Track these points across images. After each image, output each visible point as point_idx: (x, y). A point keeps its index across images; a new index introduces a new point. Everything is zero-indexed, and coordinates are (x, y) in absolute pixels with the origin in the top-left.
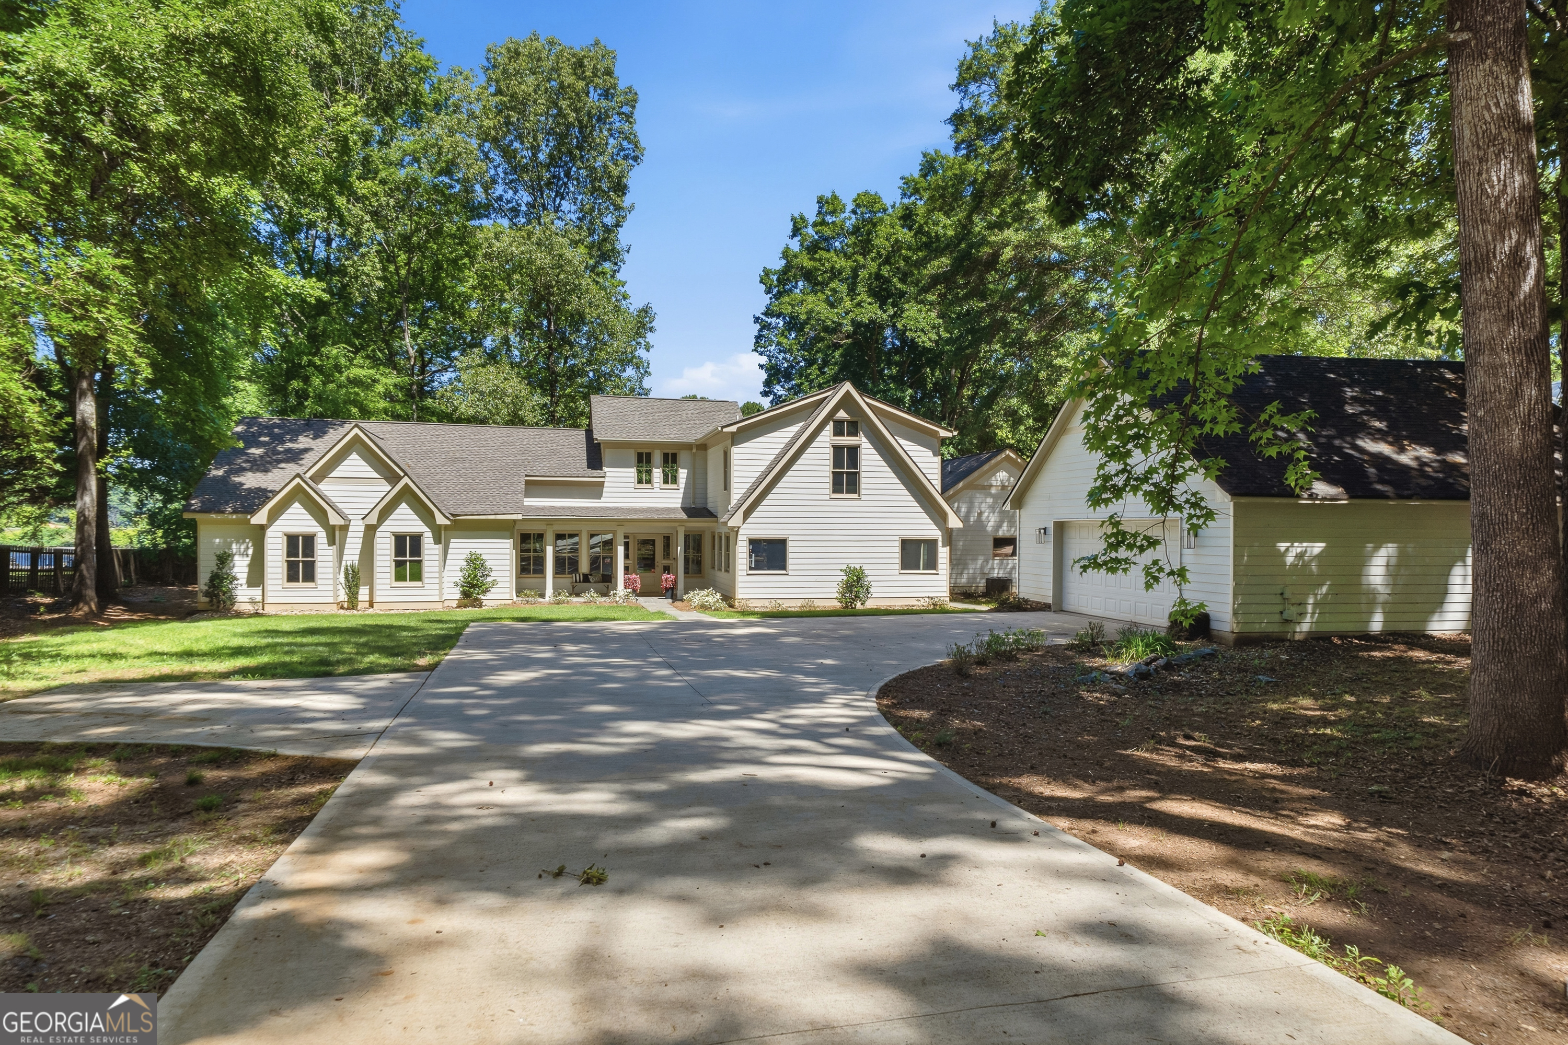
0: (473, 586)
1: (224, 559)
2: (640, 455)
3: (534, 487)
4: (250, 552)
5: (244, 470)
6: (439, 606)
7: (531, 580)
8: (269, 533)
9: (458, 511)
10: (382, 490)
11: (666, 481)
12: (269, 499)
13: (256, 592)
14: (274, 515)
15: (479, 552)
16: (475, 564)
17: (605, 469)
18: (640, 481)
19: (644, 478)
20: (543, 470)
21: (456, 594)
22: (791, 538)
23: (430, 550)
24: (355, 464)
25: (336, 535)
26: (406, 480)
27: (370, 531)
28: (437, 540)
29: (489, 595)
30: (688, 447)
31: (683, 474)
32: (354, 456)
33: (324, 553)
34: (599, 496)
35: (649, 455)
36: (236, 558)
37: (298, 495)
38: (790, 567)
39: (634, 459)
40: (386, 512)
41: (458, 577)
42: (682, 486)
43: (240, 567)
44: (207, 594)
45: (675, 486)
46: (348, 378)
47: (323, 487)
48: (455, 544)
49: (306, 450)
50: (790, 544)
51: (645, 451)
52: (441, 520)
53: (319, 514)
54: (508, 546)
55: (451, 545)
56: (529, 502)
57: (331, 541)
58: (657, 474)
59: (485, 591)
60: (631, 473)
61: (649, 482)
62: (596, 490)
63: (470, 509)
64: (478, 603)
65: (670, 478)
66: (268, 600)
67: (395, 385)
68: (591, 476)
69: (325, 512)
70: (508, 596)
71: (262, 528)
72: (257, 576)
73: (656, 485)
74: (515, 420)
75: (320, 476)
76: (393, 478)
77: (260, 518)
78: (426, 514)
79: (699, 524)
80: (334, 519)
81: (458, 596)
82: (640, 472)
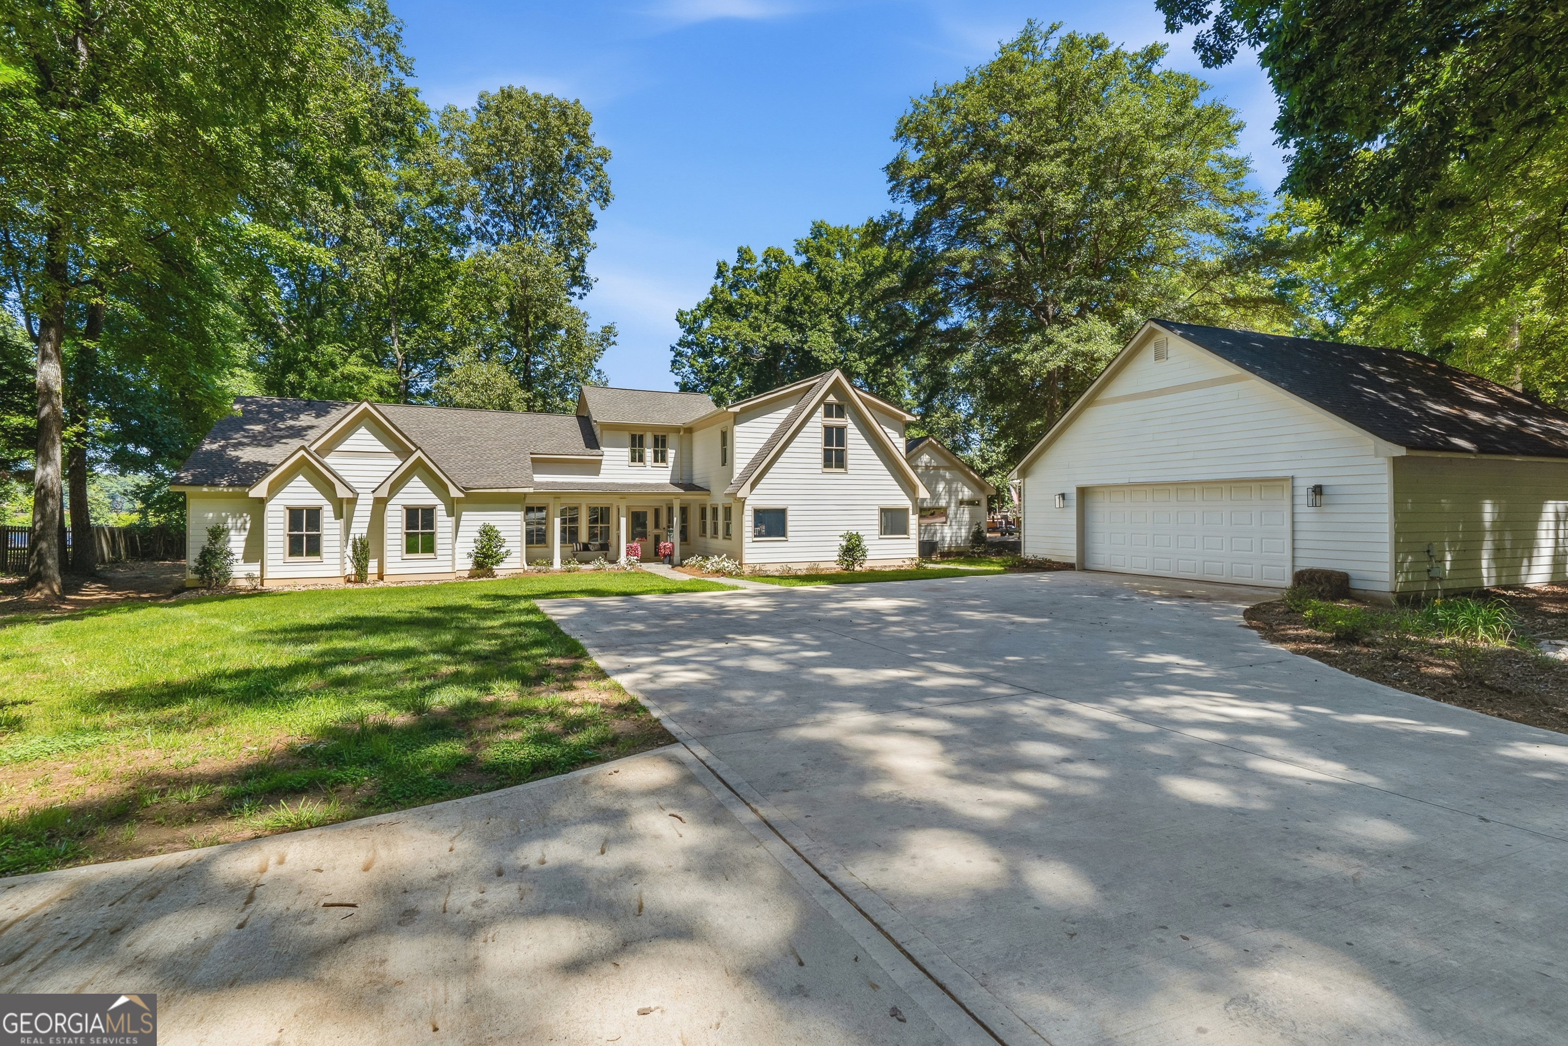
0: (486, 556)
1: (217, 534)
2: (633, 437)
3: (541, 464)
4: (248, 526)
5: (241, 444)
6: (452, 577)
7: (538, 550)
8: (269, 506)
9: (470, 485)
10: (392, 464)
11: (656, 460)
12: (268, 472)
13: (255, 568)
14: (275, 489)
15: (492, 524)
16: (488, 535)
17: (603, 449)
18: (633, 460)
19: (637, 457)
20: (546, 448)
21: (468, 564)
22: (790, 508)
23: (443, 523)
24: (363, 438)
25: (344, 508)
26: (419, 454)
27: (380, 504)
28: (450, 513)
29: (502, 565)
30: (677, 430)
31: (671, 454)
32: (363, 430)
33: (330, 527)
34: (597, 473)
35: (641, 437)
36: (232, 533)
37: (303, 467)
38: (789, 534)
39: (628, 440)
40: (396, 487)
41: (472, 547)
42: (670, 464)
43: (237, 543)
44: (196, 571)
45: (664, 465)
47: (329, 460)
48: (466, 516)
49: (307, 427)
50: (789, 513)
51: (638, 433)
52: (454, 493)
53: (325, 485)
54: (519, 518)
55: (463, 518)
56: (539, 478)
57: (339, 515)
58: (649, 453)
59: (498, 562)
60: (626, 452)
61: (641, 459)
62: (594, 467)
63: (482, 483)
64: (490, 573)
65: (660, 457)
66: (268, 575)
68: (589, 455)
69: (332, 486)
70: (518, 566)
71: (262, 502)
72: (255, 551)
73: (648, 463)
75: (326, 449)
76: (403, 452)
77: (259, 490)
78: (438, 487)
79: (691, 496)
80: (342, 492)
81: (470, 567)
82: (633, 452)
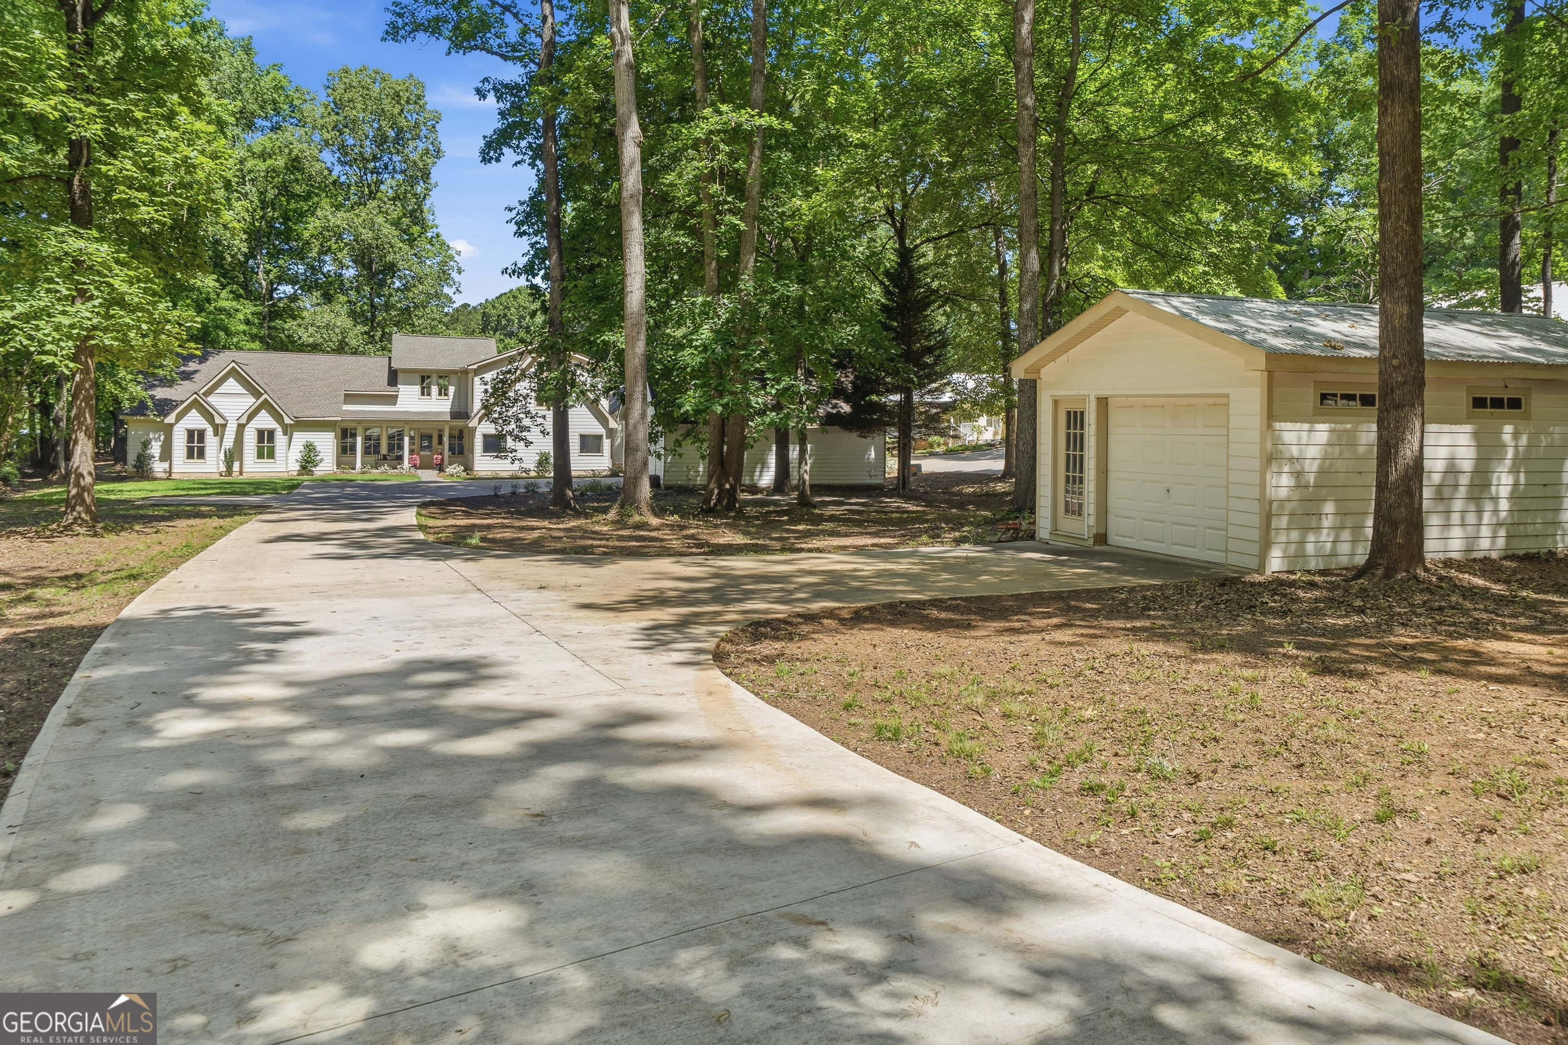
0: (308, 462)
1: (146, 445)
2: (422, 377)
3: (350, 398)
4: (162, 438)
5: (155, 386)
6: (286, 475)
7: (347, 458)
8: (176, 428)
9: (298, 415)
10: (249, 401)
11: (440, 394)
12: (177, 406)
13: (166, 465)
14: (179, 418)
15: (312, 440)
16: (310, 448)
17: (400, 386)
18: (423, 394)
19: (425, 392)
20: (357, 387)
21: (297, 467)
23: (280, 439)
24: (232, 385)
25: (219, 430)
26: (265, 396)
27: (241, 428)
28: (285, 433)
29: (318, 468)
30: (455, 372)
31: (452, 389)
32: (231, 380)
33: (211, 441)
34: (395, 404)
35: (428, 377)
36: (153, 443)
37: (196, 404)
39: (418, 379)
40: (251, 417)
41: (299, 456)
42: (451, 397)
43: (155, 449)
44: (135, 466)
45: (446, 397)
46: (215, 308)
47: (210, 399)
48: (296, 435)
49: (196, 372)
51: (426, 374)
52: (287, 421)
53: (209, 417)
54: (331, 437)
55: (294, 436)
56: (346, 407)
57: (216, 434)
58: (434, 389)
59: (315, 466)
60: (417, 388)
61: (429, 394)
62: (393, 400)
63: (307, 414)
64: (310, 473)
65: (443, 391)
66: (174, 470)
67: (253, 314)
68: (390, 391)
69: (212, 416)
70: (331, 467)
71: (171, 426)
72: (167, 455)
73: (433, 397)
74: (341, 348)
75: (208, 393)
76: (257, 394)
77: (170, 419)
78: (278, 417)
79: (458, 423)
80: (218, 420)
81: (298, 468)
82: (423, 389)
